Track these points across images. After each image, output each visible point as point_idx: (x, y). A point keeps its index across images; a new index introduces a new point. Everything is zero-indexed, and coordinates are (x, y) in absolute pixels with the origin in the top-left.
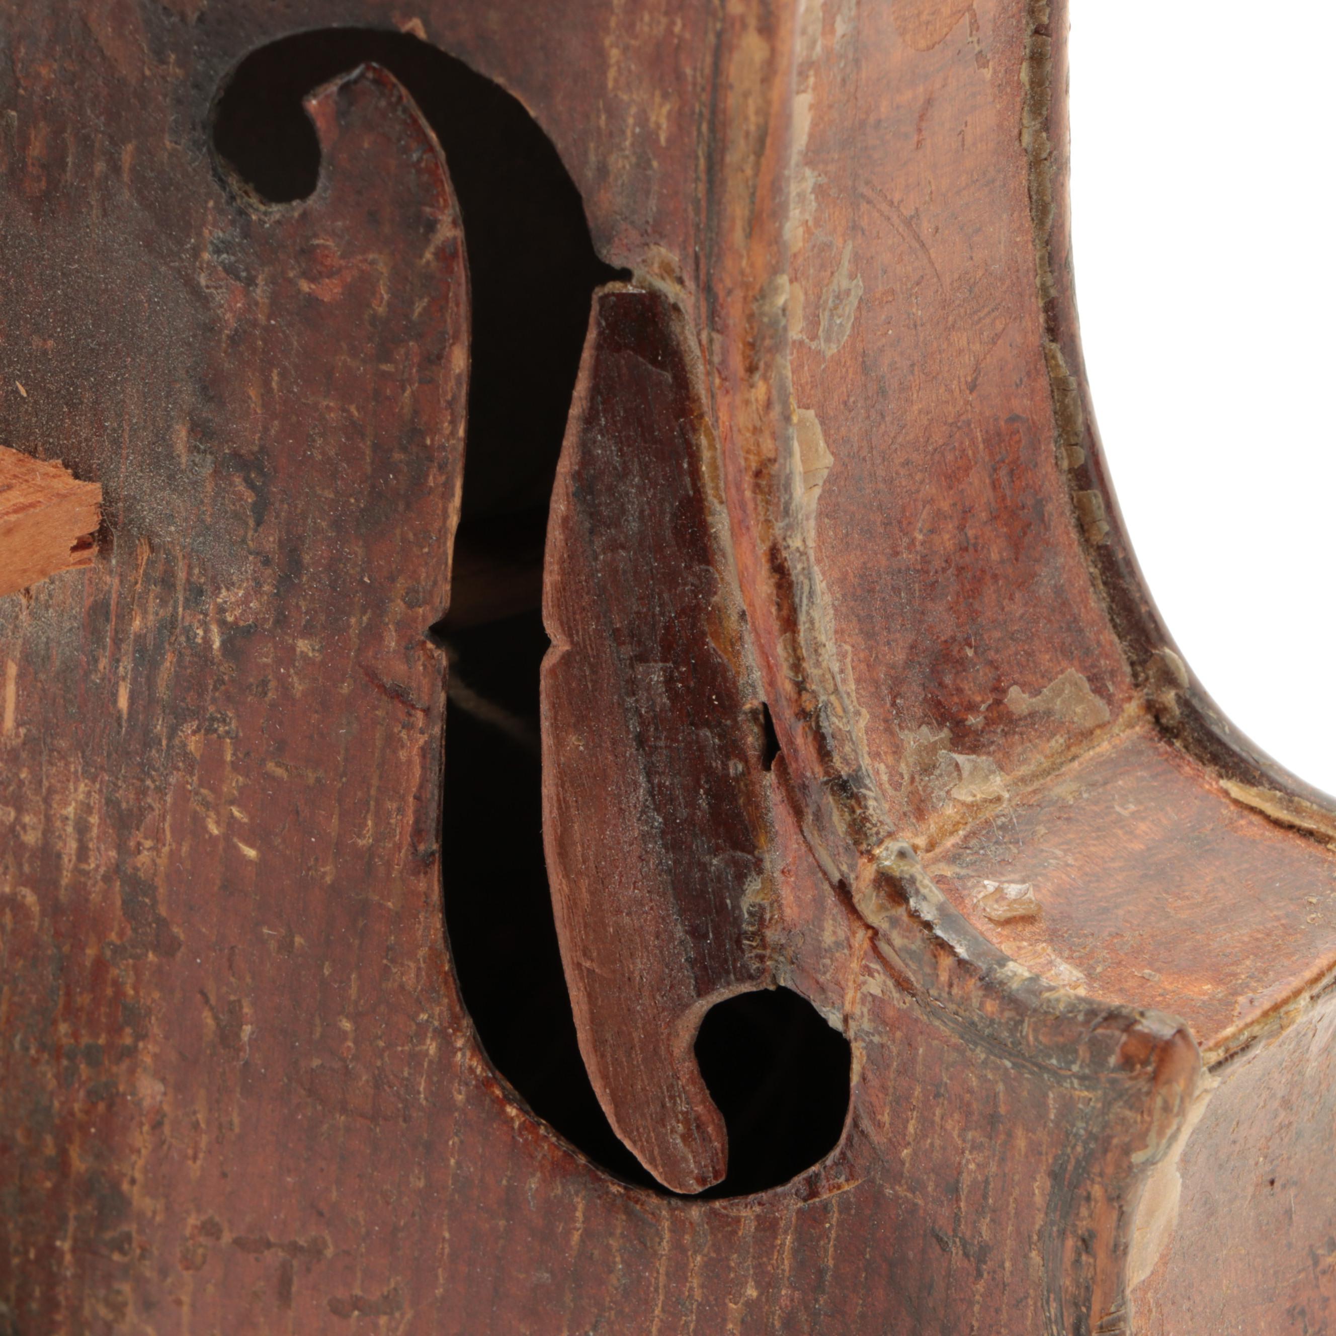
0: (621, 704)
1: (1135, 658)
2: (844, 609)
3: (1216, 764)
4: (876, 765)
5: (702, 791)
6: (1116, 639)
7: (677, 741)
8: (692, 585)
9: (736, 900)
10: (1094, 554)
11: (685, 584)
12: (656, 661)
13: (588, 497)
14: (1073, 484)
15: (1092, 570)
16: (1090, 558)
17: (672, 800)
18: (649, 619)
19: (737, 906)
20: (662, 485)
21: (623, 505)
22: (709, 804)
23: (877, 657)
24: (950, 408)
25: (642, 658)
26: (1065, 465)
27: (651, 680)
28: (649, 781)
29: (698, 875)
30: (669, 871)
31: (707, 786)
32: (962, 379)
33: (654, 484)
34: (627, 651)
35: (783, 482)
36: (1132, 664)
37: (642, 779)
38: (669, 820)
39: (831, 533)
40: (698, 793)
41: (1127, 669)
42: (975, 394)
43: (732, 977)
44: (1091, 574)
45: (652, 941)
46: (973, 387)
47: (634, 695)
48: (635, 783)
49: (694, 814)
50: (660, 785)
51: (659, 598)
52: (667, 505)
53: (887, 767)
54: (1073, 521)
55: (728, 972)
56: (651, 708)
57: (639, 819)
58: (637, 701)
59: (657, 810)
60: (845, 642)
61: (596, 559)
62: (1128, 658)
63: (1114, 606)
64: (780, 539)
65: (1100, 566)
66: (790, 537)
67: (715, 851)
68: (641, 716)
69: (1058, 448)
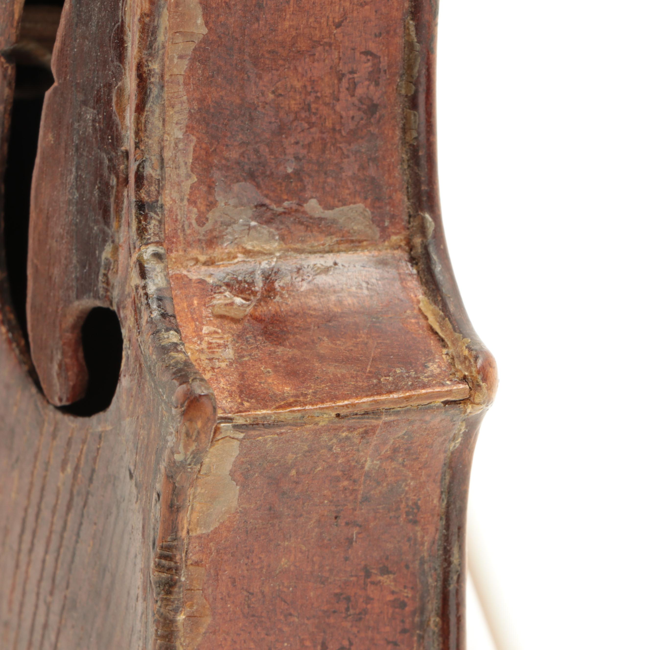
0: (72, 124)
1: (411, 213)
2: (198, 116)
3: (426, 287)
4: (191, 208)
5: (97, 187)
6: (406, 199)
7: (91, 155)
8: (112, 72)
9: (101, 253)
10: (407, 147)
11: (109, 70)
12: (90, 107)
13: (78, 5)
14: (407, 104)
15: (404, 156)
16: (404, 149)
17: (84, 187)
18: (91, 83)
19: (100, 257)
20: (109, 11)
21: (91, 15)
22: (98, 195)
23: (215, 150)
24: (317, 32)
25: (85, 103)
26: (403, 92)
27: (87, 117)
28: (77, 172)
29: (87, 232)
30: (76, 225)
31: (99, 185)
32: (331, 19)
33: (106, 10)
34: (81, 97)
35: (151, 29)
36: (410, 216)
37: (74, 170)
38: (81, 196)
39: (200, 72)
40: (95, 187)
41: (406, 218)
42: (339, 30)
43: (92, 294)
44: (402, 158)
45: (63, 261)
46: (338, 25)
47: (78, 122)
48: (71, 170)
49: (91, 198)
50: (81, 176)
51: (97, 73)
52: (109, 23)
53: (199, 211)
54: (401, 125)
55: (90, 291)
56: (84, 133)
57: (69, 191)
58: (79, 126)
59: (77, 189)
60: (193, 135)
61: (75, 41)
62: (409, 212)
63: (410, 181)
64: (144, 61)
65: (409, 155)
66: (151, 61)
67: (96, 222)
68: (79, 135)
69: (401, 81)
